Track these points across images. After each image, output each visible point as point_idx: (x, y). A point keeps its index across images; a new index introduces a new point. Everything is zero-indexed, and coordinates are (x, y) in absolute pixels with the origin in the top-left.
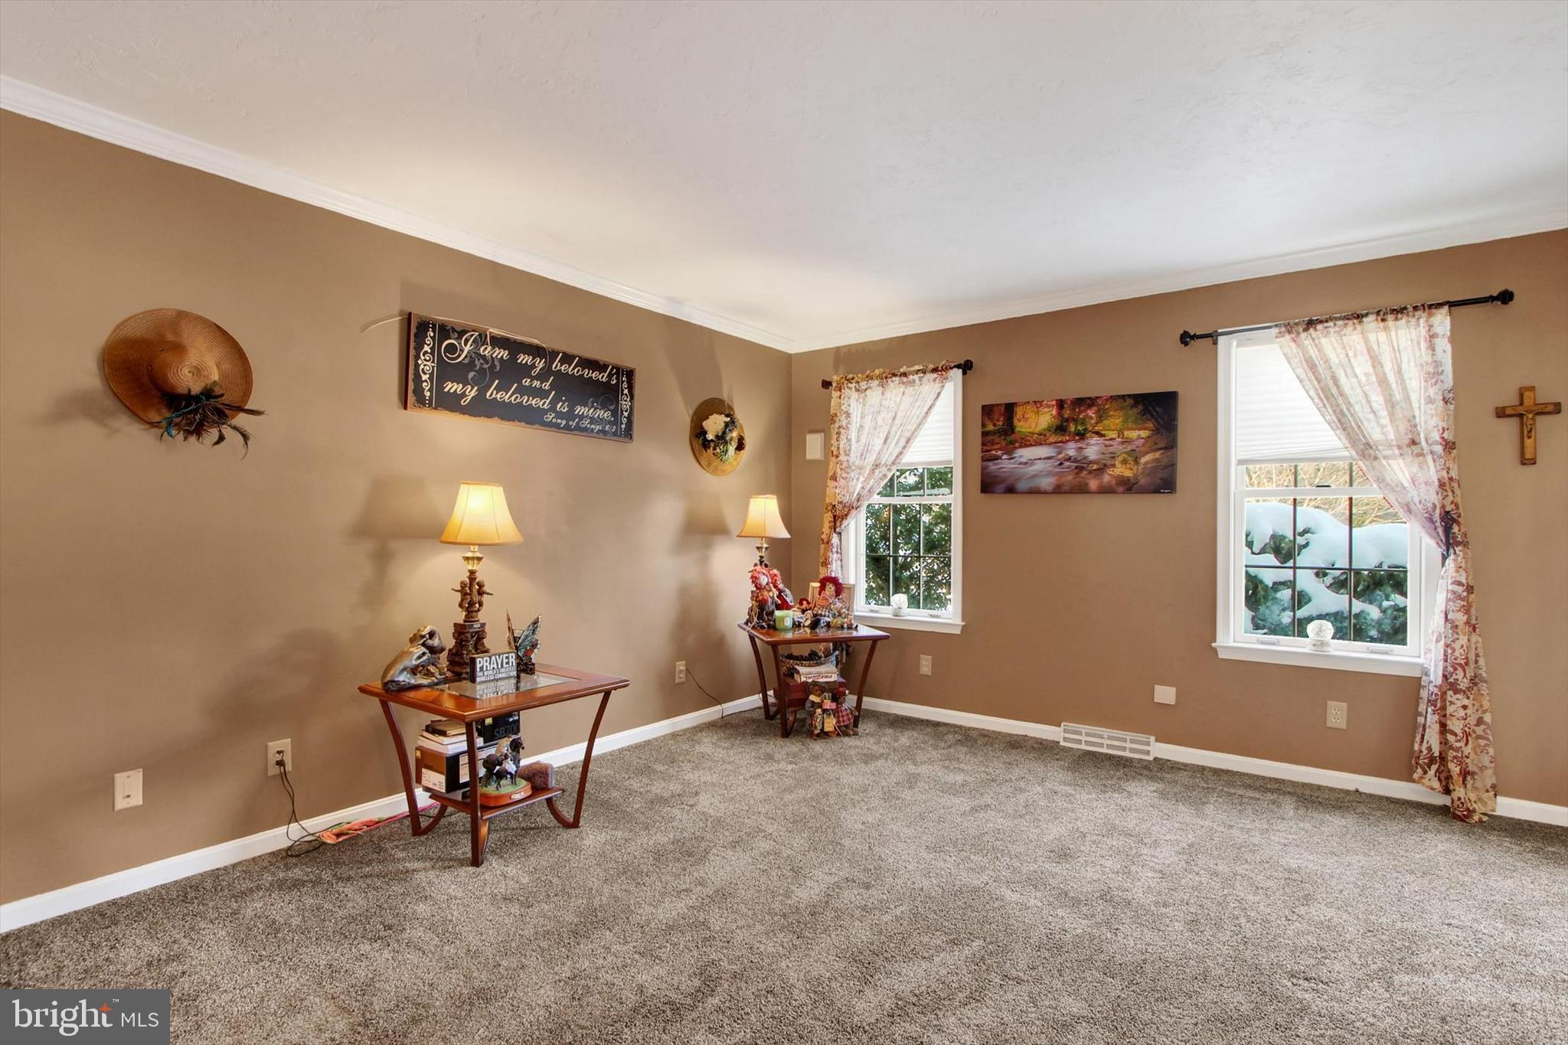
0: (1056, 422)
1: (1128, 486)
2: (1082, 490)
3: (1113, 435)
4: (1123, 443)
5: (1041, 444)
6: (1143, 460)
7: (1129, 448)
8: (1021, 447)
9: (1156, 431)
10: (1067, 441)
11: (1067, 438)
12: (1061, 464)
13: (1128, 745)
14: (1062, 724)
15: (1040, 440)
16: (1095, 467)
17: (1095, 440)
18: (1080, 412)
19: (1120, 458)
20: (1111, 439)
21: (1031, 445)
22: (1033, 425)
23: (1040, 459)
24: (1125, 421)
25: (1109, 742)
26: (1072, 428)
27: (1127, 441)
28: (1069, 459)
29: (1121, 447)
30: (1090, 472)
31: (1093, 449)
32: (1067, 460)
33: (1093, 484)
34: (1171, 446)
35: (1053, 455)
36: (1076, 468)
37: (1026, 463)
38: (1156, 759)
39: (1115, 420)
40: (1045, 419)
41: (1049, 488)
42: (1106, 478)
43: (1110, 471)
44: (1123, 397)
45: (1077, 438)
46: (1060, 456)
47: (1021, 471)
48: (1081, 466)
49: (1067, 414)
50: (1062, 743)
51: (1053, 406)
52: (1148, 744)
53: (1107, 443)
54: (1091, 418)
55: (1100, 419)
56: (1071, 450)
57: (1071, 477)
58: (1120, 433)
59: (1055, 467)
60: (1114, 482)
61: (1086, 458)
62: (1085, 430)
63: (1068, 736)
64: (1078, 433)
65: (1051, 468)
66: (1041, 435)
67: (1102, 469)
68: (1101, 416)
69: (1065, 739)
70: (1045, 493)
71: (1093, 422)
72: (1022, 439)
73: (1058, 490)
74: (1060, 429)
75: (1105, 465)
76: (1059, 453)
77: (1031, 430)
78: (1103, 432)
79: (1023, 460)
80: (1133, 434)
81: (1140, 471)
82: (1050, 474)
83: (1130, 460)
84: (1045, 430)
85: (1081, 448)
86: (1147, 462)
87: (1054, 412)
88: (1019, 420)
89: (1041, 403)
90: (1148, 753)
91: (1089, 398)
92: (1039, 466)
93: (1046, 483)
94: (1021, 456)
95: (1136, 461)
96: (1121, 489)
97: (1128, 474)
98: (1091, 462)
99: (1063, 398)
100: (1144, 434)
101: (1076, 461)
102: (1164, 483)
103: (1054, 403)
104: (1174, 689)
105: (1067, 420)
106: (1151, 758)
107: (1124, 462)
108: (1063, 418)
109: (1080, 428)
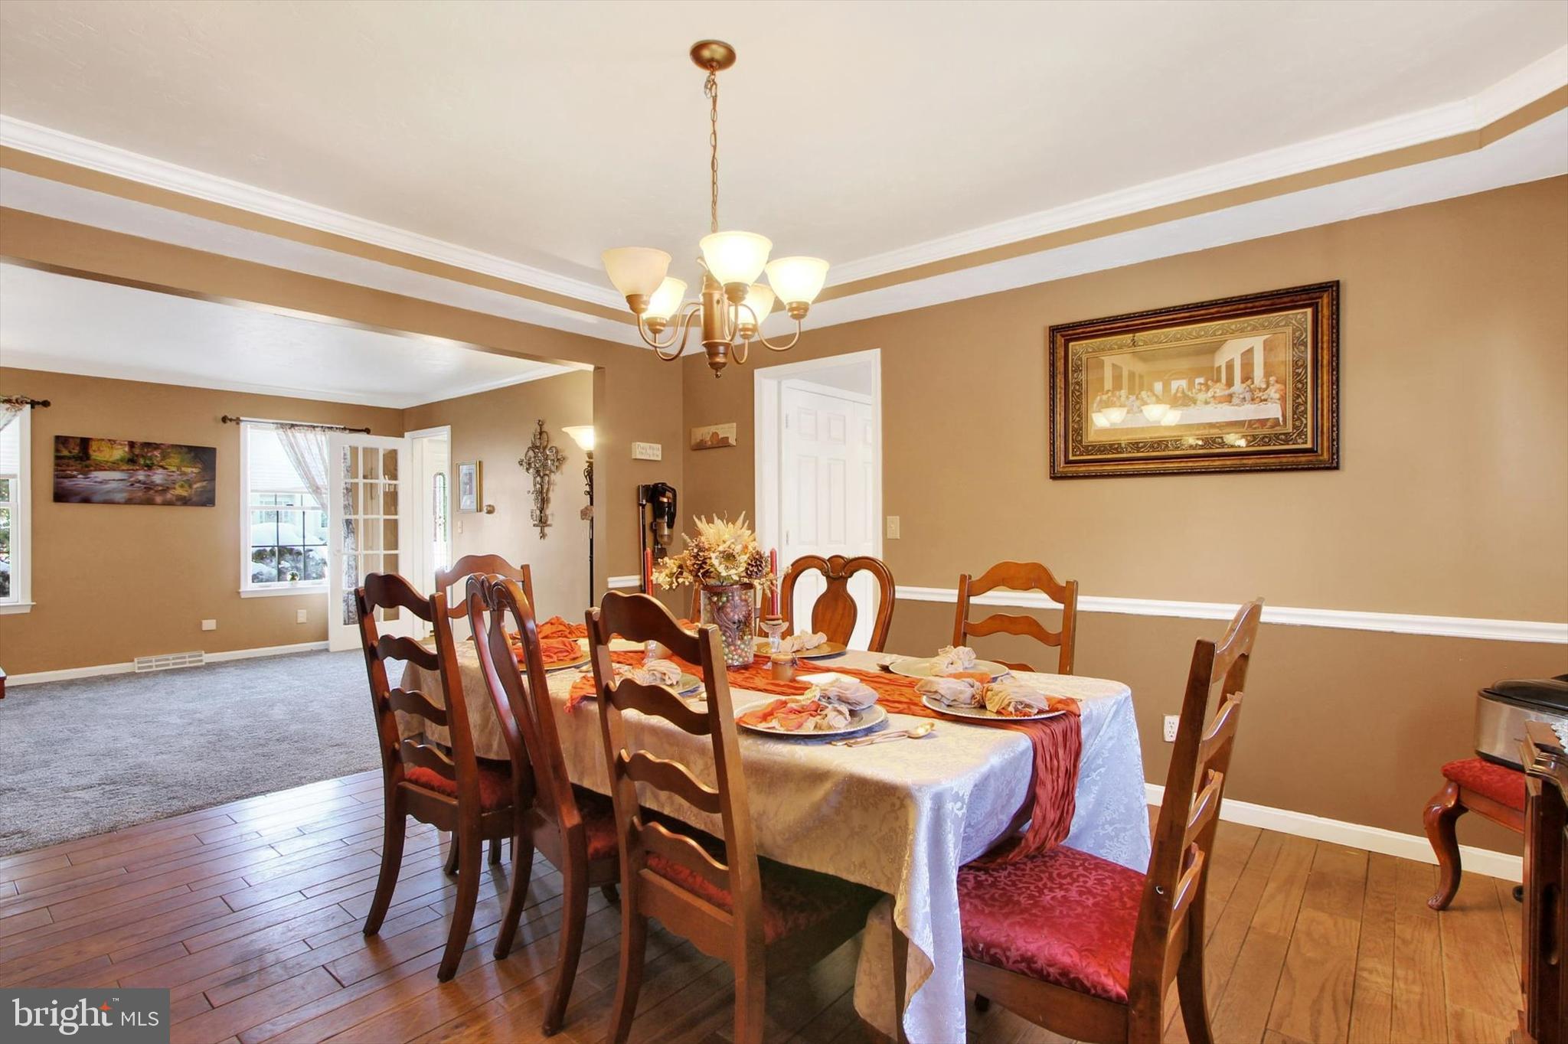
0: (128, 456)
1: (185, 502)
2: (150, 502)
3: (174, 469)
4: (181, 475)
5: (114, 470)
6: (195, 486)
7: (185, 478)
8: (95, 470)
9: (204, 469)
10: (137, 470)
11: (138, 468)
12: (132, 485)
13: (187, 660)
14: (136, 660)
15: (114, 466)
16: (160, 488)
17: (160, 471)
18: (148, 452)
19: (180, 484)
20: (173, 472)
21: (105, 470)
22: (108, 456)
23: (114, 480)
24: (182, 461)
25: (173, 661)
26: (142, 461)
27: (185, 474)
28: (139, 482)
29: (180, 477)
30: (156, 491)
31: (158, 477)
32: (137, 482)
33: (159, 499)
34: (213, 479)
35: (126, 478)
36: (145, 488)
37: (101, 482)
38: (206, 663)
39: (174, 460)
40: (119, 453)
41: (123, 500)
42: (169, 496)
43: (172, 492)
44: (180, 446)
45: (146, 468)
46: (132, 479)
47: (97, 487)
48: (149, 487)
49: (137, 451)
50: (137, 671)
51: (125, 445)
52: (201, 656)
53: (169, 473)
54: (156, 456)
55: (164, 458)
56: (141, 476)
57: (140, 494)
58: (179, 468)
59: (128, 486)
60: (174, 498)
61: (152, 482)
62: (153, 464)
63: (140, 665)
64: (147, 466)
65: (123, 487)
66: (114, 463)
67: (166, 490)
68: (164, 457)
69: (139, 668)
70: (119, 503)
71: (158, 459)
72: (97, 464)
73: (129, 502)
74: (132, 461)
75: (168, 488)
76: (131, 477)
77: (105, 459)
78: (167, 467)
79: (98, 480)
80: (189, 470)
81: (193, 492)
82: (121, 491)
83: (186, 486)
84: (118, 460)
85: (149, 475)
86: (197, 488)
87: (127, 449)
88: (94, 451)
89: (115, 441)
90: (201, 661)
91: (155, 444)
92: (113, 485)
93: (120, 497)
94: (96, 477)
95: (190, 486)
96: (179, 503)
97: (185, 494)
98: (157, 485)
99: (134, 441)
100: (195, 470)
101: (144, 483)
102: (207, 499)
103: (126, 443)
104: (215, 621)
105: (137, 456)
106: (203, 663)
107: (182, 486)
108: (134, 454)
109: (148, 462)
